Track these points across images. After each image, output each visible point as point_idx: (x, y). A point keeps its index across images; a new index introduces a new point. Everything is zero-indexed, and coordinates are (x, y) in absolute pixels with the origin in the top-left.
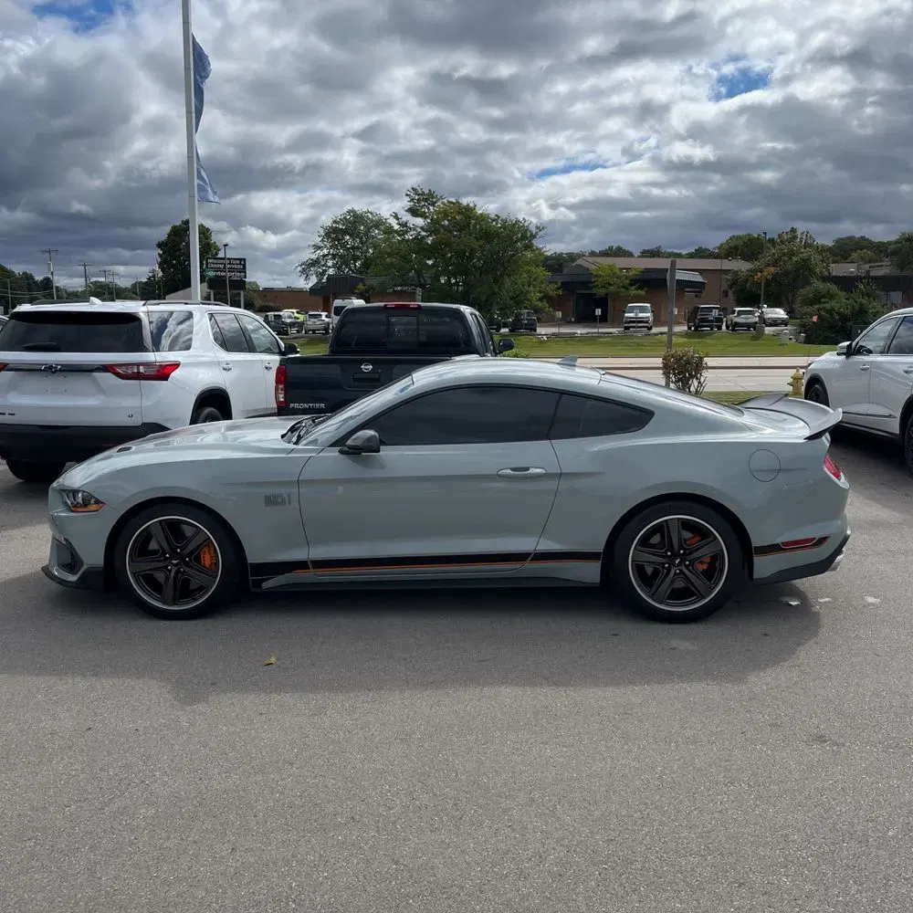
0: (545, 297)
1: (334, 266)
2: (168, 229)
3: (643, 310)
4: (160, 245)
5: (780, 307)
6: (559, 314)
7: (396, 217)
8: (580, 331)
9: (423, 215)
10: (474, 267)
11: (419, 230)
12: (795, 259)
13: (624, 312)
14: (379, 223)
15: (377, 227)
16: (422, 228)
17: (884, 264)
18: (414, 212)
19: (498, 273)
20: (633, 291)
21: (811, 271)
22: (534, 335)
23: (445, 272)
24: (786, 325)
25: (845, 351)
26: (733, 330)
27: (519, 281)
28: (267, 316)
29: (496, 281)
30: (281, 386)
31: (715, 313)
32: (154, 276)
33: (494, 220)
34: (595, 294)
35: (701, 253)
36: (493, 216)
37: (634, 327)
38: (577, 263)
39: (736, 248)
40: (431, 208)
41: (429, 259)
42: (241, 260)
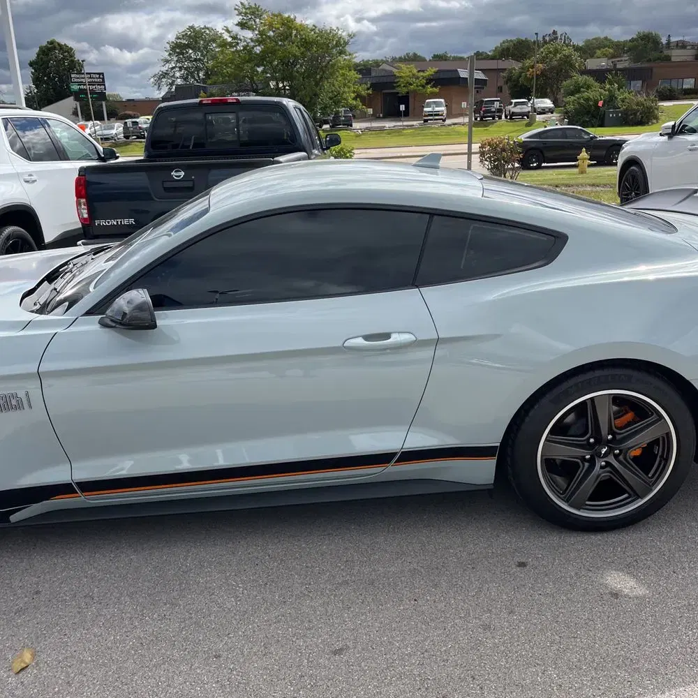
0: (358, 96)
1: (181, 77)
2: (37, 50)
3: (438, 104)
4: (31, 64)
5: (547, 98)
6: (370, 111)
7: (228, 31)
8: (388, 124)
9: (250, 28)
10: (298, 72)
11: (249, 41)
12: (558, 56)
13: (423, 107)
14: (215, 38)
15: (214, 41)
16: (251, 39)
17: (623, 59)
18: (242, 25)
19: (318, 77)
20: (429, 89)
21: (572, 66)
22: (351, 130)
23: (273, 78)
24: (552, 113)
25: (670, 131)
26: (511, 118)
27: (336, 83)
28: (126, 123)
29: (317, 84)
30: (83, 201)
31: (497, 105)
32: (31, 92)
33: (312, 30)
34: (398, 93)
35: (479, 56)
36: (311, 26)
37: (431, 120)
38: (381, 67)
39: (508, 49)
40: (258, 20)
41: (259, 67)
42: (99, 74)
